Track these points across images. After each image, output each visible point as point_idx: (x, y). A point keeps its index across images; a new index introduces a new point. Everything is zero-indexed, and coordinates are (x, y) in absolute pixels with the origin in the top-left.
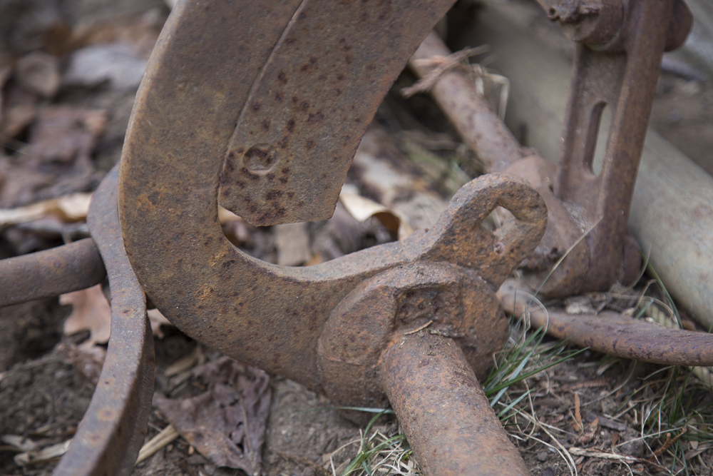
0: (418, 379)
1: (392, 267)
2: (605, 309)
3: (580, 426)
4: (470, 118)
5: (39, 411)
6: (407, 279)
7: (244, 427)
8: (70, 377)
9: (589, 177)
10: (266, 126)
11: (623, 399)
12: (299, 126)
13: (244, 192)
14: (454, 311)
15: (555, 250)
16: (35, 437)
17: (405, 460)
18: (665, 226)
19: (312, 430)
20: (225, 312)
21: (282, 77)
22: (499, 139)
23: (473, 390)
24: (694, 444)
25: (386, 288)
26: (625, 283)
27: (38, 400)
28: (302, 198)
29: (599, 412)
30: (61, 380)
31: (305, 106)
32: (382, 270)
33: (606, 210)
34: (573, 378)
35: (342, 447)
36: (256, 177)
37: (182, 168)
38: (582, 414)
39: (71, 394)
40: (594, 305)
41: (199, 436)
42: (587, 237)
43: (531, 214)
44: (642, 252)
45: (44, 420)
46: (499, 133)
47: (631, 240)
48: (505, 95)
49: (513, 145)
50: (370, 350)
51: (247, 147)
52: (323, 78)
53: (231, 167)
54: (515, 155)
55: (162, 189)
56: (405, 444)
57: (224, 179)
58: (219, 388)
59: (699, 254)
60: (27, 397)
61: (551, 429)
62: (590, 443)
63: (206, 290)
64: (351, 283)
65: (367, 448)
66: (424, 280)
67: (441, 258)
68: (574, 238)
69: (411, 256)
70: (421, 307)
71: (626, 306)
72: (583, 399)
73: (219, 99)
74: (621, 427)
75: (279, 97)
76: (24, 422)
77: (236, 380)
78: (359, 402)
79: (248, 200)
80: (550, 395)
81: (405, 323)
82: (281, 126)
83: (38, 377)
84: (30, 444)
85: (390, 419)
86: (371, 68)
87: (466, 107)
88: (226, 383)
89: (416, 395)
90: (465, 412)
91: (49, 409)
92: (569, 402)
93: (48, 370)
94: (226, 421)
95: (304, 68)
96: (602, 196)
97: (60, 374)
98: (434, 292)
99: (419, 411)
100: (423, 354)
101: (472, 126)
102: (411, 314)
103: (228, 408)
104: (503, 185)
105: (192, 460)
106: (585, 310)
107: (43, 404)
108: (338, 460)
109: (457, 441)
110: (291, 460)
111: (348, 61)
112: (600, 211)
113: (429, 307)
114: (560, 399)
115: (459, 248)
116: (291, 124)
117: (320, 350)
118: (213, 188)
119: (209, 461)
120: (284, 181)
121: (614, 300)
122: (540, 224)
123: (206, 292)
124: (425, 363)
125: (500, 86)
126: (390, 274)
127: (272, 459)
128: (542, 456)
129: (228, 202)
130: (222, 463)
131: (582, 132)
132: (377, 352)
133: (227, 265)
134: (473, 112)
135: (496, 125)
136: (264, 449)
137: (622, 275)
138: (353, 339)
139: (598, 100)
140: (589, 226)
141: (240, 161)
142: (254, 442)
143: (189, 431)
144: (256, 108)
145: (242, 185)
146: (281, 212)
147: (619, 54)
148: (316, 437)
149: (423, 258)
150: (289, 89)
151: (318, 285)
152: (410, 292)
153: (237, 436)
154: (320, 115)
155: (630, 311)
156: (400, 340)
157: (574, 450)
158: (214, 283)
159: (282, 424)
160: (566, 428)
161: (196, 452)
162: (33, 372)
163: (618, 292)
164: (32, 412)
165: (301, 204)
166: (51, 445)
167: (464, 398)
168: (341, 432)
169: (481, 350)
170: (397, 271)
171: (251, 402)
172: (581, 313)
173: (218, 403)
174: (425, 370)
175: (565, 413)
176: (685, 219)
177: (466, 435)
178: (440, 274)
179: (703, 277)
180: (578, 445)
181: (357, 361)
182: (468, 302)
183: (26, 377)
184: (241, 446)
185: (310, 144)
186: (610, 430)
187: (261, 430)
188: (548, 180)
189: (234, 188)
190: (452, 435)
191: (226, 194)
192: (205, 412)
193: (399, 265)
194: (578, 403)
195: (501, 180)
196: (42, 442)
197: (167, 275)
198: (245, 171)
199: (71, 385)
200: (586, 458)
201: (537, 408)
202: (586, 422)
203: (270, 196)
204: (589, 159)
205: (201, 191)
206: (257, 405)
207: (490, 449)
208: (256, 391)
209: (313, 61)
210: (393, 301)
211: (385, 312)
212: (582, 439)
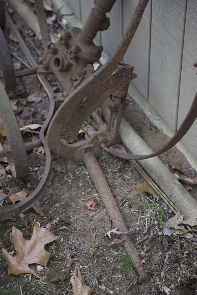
0: (88, 161)
1: (84, 144)
2: (115, 148)
3: (111, 165)
4: (96, 117)
5: (32, 163)
6: (87, 146)
7: (63, 166)
8: (36, 158)
9: (113, 128)
10: (67, 128)
11: (117, 161)
12: (72, 128)
13: (64, 137)
14: (93, 150)
15: (108, 140)
16: (32, 167)
17: (87, 172)
18: (124, 135)
19: (73, 166)
20: (61, 151)
21: (70, 122)
22: (100, 121)
23: (96, 162)
24: (126, 168)
25: (84, 148)
26: (118, 144)
27: (31, 161)
28: (72, 137)
29: (114, 163)
30: (34, 158)
31: (73, 126)
32: (83, 145)
33: (115, 134)
34: (110, 158)
35: (78, 169)
36: (66, 135)
37: (56, 134)
38: (112, 164)
39: (36, 160)
40: (113, 147)
41: (57, 167)
42: (113, 138)
43: (104, 136)
44: (121, 139)
45: (33, 164)
46: (100, 120)
47: (119, 137)
48: (101, 112)
49: (102, 122)
50: (82, 156)
51: (65, 131)
52: (75, 122)
53: (62, 134)
54: (102, 124)
55: (53, 137)
56: (87, 169)
57: (61, 135)
58: (59, 160)
59: (128, 140)
60: (30, 161)
61: (107, 166)
62: (112, 168)
63: (58, 149)
64: (79, 147)
65: (81, 170)
66: (89, 147)
67: (92, 143)
68: (111, 138)
69: (87, 142)
70: (89, 150)
71: (118, 147)
72: (112, 161)
73: (61, 125)
74: (117, 166)
75: (69, 125)
76: (30, 165)
77: (61, 158)
78: (80, 163)
79: (65, 137)
80: (107, 161)
81: (86, 152)
82: (69, 128)
83: (31, 157)
84: (31, 168)
85: (84, 165)
86: (82, 120)
87: (95, 115)
88: (60, 159)
89: (88, 163)
90: (95, 166)
91: (33, 163)
92: (110, 162)
93: (33, 156)
94: (60, 165)
95: (73, 121)
96: (115, 132)
97: (34, 157)
98: (91, 148)
99: (89, 165)
100: (89, 157)
101: (96, 118)
102: (87, 151)
103: (61, 163)
104: (100, 133)
105: (56, 171)
106: (112, 148)
107: (32, 162)
108: (77, 171)
109: (94, 170)
110: (70, 171)
111: (79, 120)
112: (114, 134)
113: (90, 150)
114: (109, 161)
115: (94, 141)
116: (71, 128)
117: (74, 156)
118: (60, 137)
119: (58, 171)
120: (70, 135)
121: (116, 146)
122: (105, 137)
123: (59, 149)
124: (89, 158)
125: (100, 110)
126: (84, 145)
127: (67, 170)
128: (106, 170)
129: (62, 138)
130: (60, 171)
131: (112, 122)
132: (83, 156)
133: (61, 146)
134: (96, 116)
135: (99, 118)
136: (66, 169)
137: (118, 142)
138: (79, 154)
139: (114, 117)
140: (113, 136)
141: (64, 133)
142: (65, 168)
143: (55, 167)
144: (66, 126)
145: (64, 136)
146: (69, 139)
147: (117, 112)
148: (73, 167)
149: (89, 143)
150: (71, 124)
151: (74, 147)
152: (87, 148)
153: (62, 167)
154: (75, 127)
155: (119, 148)
156: (86, 155)
157: (110, 169)
158: (60, 148)
159: (68, 165)
160: (109, 166)
161: (56, 170)
162: (30, 157)
163: (117, 145)
164: (31, 163)
165: (72, 138)
166: (34, 168)
167: (95, 164)
168: (77, 167)
169: (97, 155)
170: (85, 145)
171: (64, 162)
172: (112, 149)
173: (59, 162)
174: (89, 159)
175: (109, 163)
176: (127, 134)
177: (95, 169)
178: (91, 145)
179: (128, 144)
180: (111, 168)
181: (80, 157)
182: (95, 149)
183: (29, 158)
184: (63, 169)
185: (73, 130)
186: (115, 166)
187: (65, 166)
188: (107, 128)
189: (63, 136)
190: (93, 169)
191: (62, 137)
192: (57, 164)
193: (86, 144)
194: (111, 162)
195: (100, 132)
196: (33, 168)
197: (53, 147)
198: (64, 134)
199: (36, 159)
200: (112, 171)
201: (105, 163)
202: (112, 165)
203: (68, 137)
204: (113, 126)
205: (58, 137)
206: (65, 162)
207: (98, 171)
208: (64, 160)
209: (74, 120)
210: (85, 149)
211: (84, 151)
212: (111, 167)
